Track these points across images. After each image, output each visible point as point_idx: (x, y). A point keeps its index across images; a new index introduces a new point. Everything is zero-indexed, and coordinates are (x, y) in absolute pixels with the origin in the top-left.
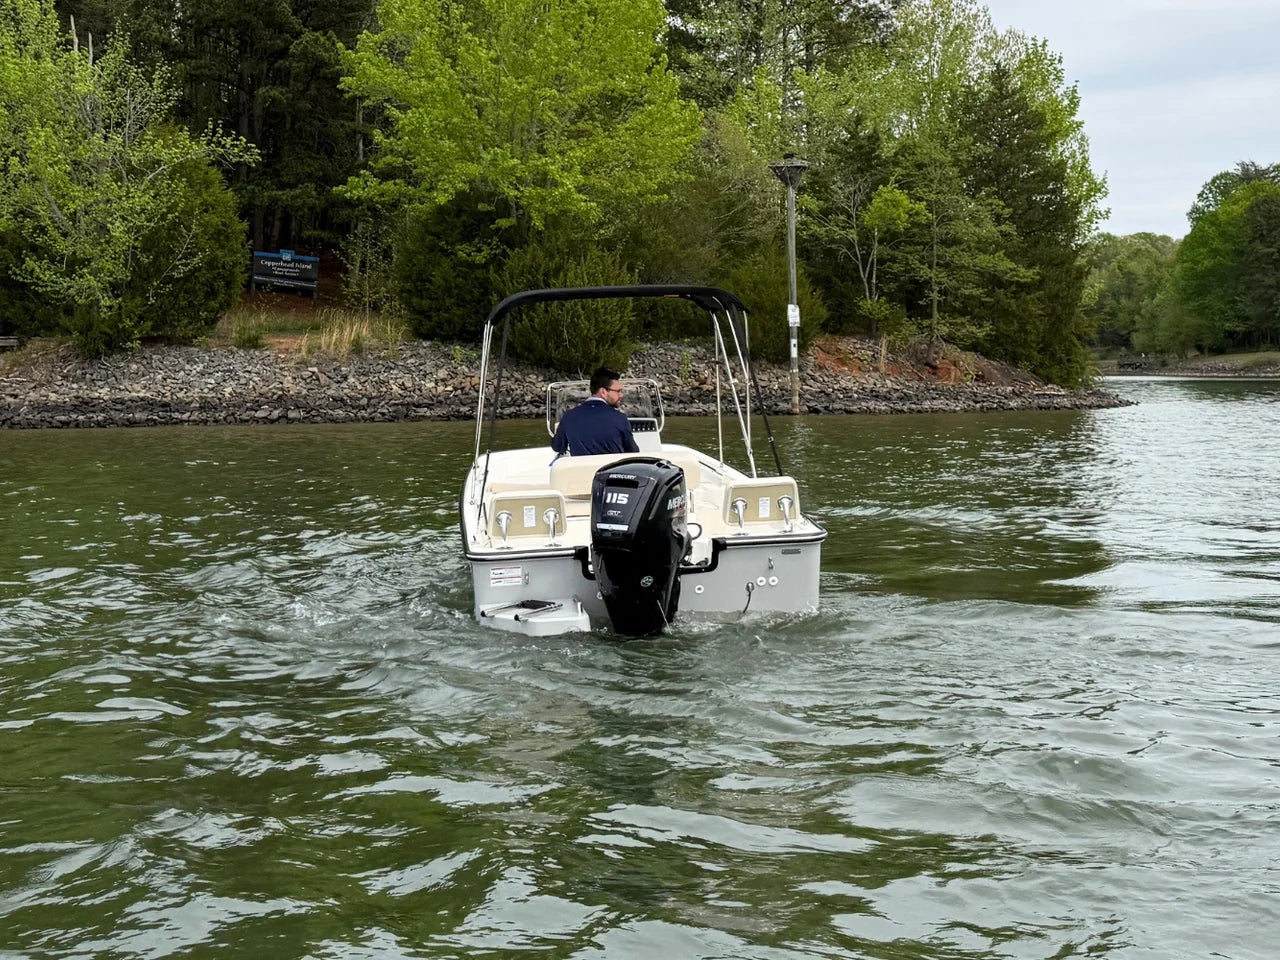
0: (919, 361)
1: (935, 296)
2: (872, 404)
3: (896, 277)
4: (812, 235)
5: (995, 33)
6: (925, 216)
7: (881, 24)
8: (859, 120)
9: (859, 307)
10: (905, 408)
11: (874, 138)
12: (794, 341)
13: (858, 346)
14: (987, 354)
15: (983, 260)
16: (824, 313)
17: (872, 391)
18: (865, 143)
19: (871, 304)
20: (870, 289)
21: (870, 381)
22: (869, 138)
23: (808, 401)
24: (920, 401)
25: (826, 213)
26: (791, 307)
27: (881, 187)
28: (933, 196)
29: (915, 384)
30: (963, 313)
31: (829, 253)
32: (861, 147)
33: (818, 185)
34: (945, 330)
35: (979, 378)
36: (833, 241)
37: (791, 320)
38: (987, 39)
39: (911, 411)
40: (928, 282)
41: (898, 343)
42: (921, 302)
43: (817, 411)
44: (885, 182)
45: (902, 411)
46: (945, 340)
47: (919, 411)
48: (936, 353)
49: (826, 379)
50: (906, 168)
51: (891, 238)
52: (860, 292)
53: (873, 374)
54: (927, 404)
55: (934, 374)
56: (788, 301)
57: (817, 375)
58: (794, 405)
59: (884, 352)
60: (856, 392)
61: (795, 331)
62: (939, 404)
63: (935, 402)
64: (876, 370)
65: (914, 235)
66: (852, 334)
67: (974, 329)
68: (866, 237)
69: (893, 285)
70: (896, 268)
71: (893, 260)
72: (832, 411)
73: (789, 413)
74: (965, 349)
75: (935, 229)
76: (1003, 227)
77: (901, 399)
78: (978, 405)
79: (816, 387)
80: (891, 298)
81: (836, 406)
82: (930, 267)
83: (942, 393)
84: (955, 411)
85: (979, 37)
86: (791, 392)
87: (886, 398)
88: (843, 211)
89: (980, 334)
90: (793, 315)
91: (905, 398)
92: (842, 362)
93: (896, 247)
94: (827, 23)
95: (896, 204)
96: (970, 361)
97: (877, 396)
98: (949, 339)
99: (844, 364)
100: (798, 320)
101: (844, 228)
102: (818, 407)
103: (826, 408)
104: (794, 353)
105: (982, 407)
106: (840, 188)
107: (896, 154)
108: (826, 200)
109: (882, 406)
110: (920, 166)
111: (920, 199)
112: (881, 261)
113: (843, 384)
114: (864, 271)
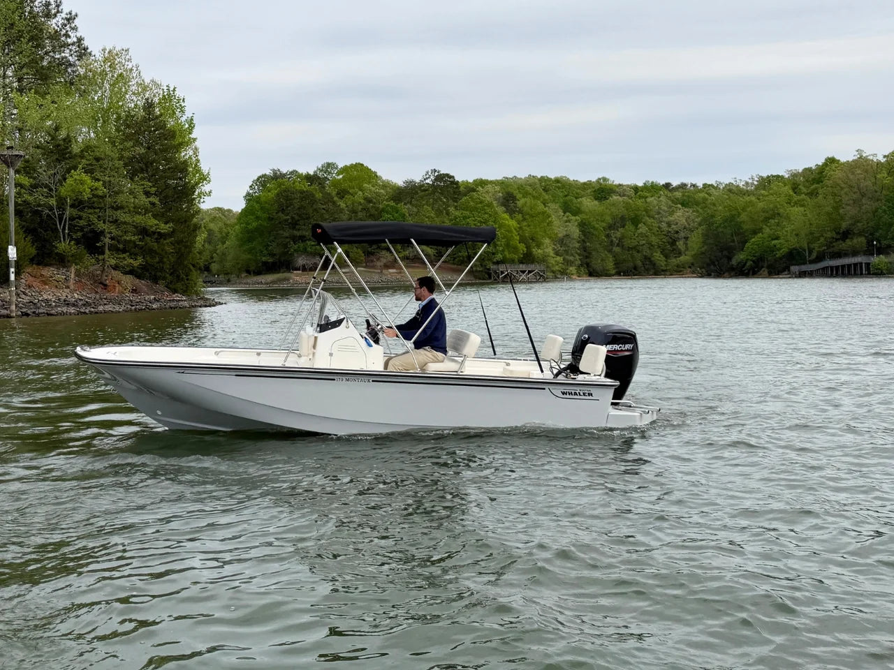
0: (95, 282)
1: (107, 240)
2: (65, 309)
3: (82, 229)
4: (24, 201)
5: (143, 80)
6: (102, 190)
7: (69, 70)
8: (57, 129)
9: (56, 248)
10: (87, 311)
11: (68, 140)
12: (12, 270)
13: (55, 273)
14: (139, 277)
15: (139, 219)
16: (33, 251)
17: (65, 301)
18: (61, 142)
19: (64, 246)
20: (64, 236)
21: (64, 294)
22: (64, 140)
23: (21, 308)
24: (96, 306)
25: (35, 186)
26: (10, 247)
27: (73, 171)
28: (107, 178)
29: (93, 295)
30: (124, 251)
31: (37, 213)
32: (59, 145)
33: (28, 169)
34: (113, 262)
35: (134, 291)
36: (39, 205)
37: (10, 256)
38: (138, 85)
39: (91, 312)
40: (102, 233)
41: (82, 270)
42: (98, 245)
43: (27, 315)
44: (75, 168)
45: (85, 313)
46: (114, 269)
47: (96, 313)
48: (106, 276)
49: (33, 294)
50: (89, 160)
51: (78, 204)
52: (57, 237)
53: (65, 290)
54: (101, 308)
55: (105, 289)
56: (8, 243)
57: (27, 291)
58: (11, 311)
59: (73, 276)
60: (54, 302)
61: (13, 264)
62: (108, 308)
63: (106, 307)
64: (68, 287)
65: (94, 203)
66: (51, 265)
67: (131, 261)
68: (61, 202)
69: (80, 234)
70: (82, 223)
71: (80, 218)
72: (38, 315)
73: (8, 316)
74: (126, 273)
75: (108, 200)
76: (151, 199)
77: (84, 305)
78: (133, 308)
79: (27, 299)
80: (78, 242)
81: (40, 311)
82: (104, 222)
83: (110, 301)
84: (119, 312)
85: (133, 83)
86: (10, 303)
87: (74, 305)
88: (46, 186)
89: (136, 263)
90: (12, 252)
91: (86, 304)
92: (45, 283)
93: (82, 210)
94: (34, 65)
95: (82, 183)
96: (128, 281)
97: (68, 304)
98: (116, 268)
99: (46, 284)
100: (15, 256)
101: (47, 197)
102: (29, 312)
103: (34, 312)
104: (12, 277)
105: (136, 309)
106: (45, 171)
107: (82, 151)
108: (34, 178)
109: (72, 310)
110: (97, 159)
111: (98, 180)
112: (72, 219)
113: (45, 297)
114: (60, 224)
